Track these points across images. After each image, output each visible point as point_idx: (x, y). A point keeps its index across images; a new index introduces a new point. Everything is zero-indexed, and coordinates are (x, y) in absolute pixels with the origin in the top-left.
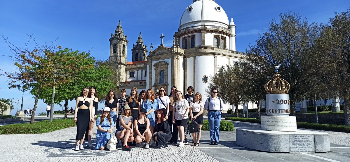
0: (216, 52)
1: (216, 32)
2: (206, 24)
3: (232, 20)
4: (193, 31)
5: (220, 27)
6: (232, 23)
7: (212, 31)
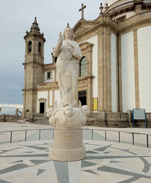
4: (123, 10)
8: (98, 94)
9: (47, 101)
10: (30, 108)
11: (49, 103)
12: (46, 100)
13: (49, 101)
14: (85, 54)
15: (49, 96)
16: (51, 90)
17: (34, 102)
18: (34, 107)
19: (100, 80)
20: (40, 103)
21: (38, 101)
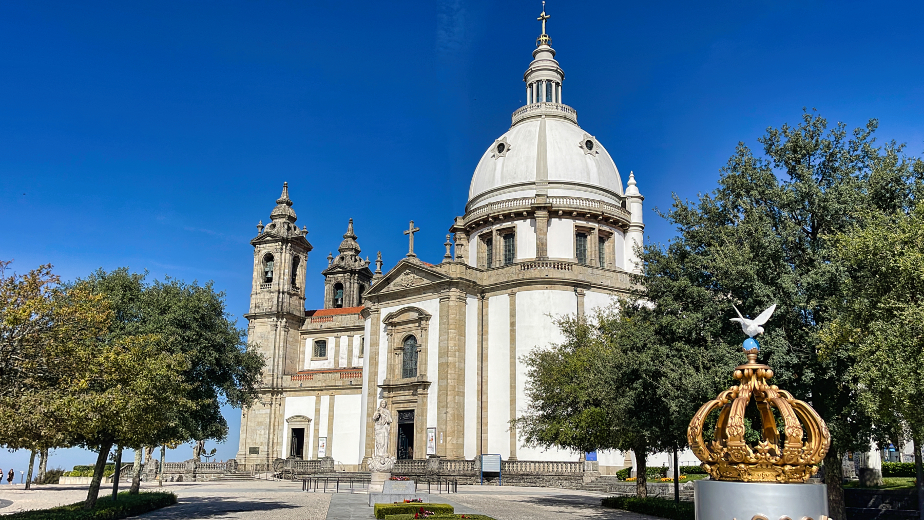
0: (580, 277)
1: (581, 215)
2: (551, 193)
3: (632, 180)
4: (509, 214)
5: (594, 201)
6: (633, 190)
7: (568, 214)
8: (438, 421)
9: (312, 423)
10: (262, 444)
11: (317, 431)
12: (309, 420)
13: (317, 424)
14: (414, 331)
15: (318, 411)
16: (326, 394)
17: (274, 426)
18: (273, 439)
19: (441, 392)
20: (290, 431)
21: (286, 424)
